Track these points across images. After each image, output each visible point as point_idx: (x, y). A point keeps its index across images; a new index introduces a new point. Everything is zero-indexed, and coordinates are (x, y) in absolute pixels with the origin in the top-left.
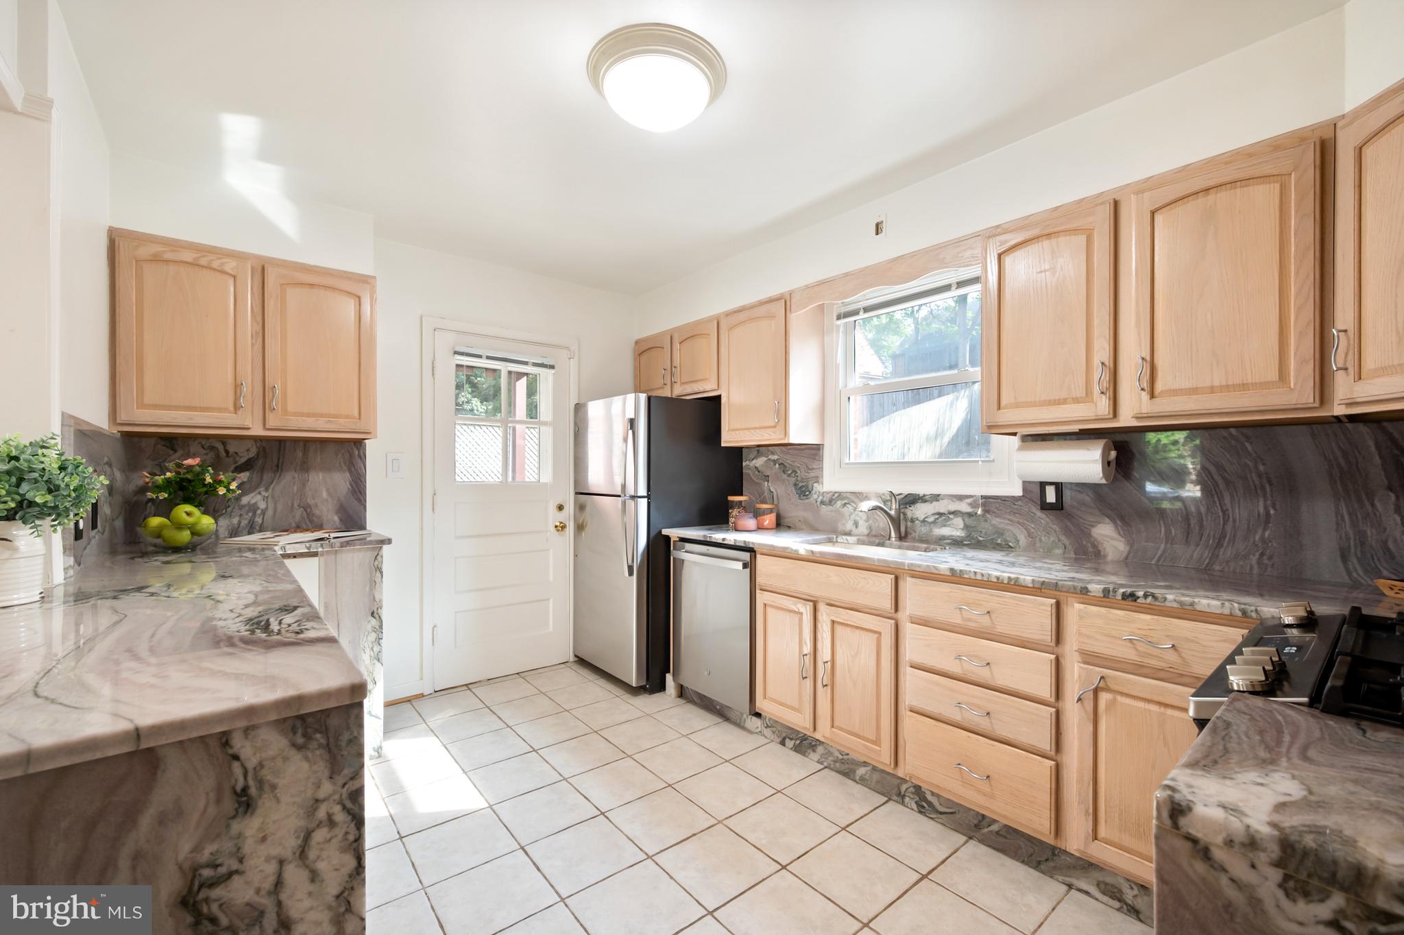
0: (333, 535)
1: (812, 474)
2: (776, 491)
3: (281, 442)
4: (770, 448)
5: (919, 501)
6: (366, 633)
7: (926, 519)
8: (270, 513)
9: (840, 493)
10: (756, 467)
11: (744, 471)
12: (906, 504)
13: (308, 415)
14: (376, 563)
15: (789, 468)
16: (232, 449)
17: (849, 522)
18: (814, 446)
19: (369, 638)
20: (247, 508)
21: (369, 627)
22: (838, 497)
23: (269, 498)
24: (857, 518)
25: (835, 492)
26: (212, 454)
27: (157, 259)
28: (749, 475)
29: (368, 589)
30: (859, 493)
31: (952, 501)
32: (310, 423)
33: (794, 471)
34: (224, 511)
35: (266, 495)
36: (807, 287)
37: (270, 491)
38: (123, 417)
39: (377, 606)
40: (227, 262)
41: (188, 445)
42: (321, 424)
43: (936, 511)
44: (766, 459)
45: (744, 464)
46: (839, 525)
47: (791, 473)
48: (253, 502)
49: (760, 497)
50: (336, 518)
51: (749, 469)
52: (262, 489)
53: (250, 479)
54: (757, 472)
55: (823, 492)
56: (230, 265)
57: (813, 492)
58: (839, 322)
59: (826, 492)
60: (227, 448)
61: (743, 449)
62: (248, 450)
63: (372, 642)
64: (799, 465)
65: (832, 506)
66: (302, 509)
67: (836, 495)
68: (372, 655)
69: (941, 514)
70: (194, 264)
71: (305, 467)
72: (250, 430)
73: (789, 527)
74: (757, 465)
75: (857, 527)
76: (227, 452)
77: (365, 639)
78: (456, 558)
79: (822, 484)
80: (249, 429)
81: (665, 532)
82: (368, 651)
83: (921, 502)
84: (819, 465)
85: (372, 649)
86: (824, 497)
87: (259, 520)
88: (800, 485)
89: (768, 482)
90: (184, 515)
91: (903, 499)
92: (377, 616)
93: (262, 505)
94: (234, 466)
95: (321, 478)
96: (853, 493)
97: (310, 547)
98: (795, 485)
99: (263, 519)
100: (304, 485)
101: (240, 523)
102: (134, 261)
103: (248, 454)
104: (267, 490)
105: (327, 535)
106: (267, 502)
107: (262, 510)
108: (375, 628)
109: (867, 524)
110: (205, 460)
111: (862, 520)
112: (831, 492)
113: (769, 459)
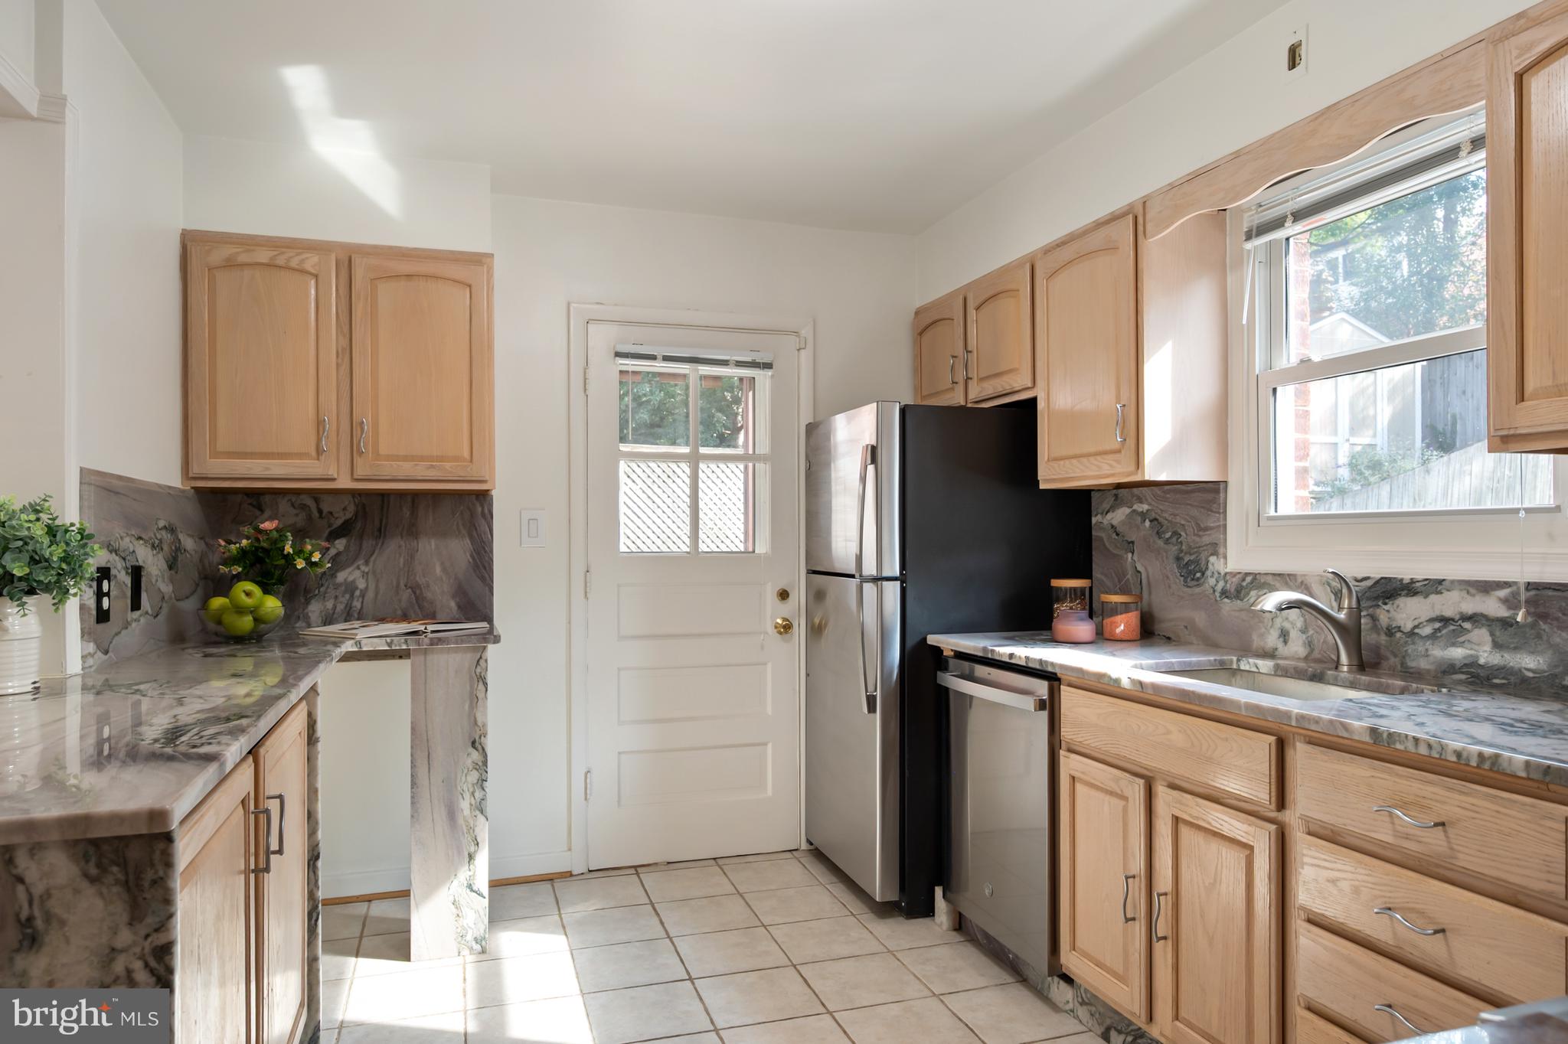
0: (431, 628)
1: (1206, 540)
2: (1146, 569)
3: (384, 495)
4: (1135, 490)
5: (1404, 593)
6: (466, 771)
7: (1416, 631)
8: (370, 595)
9: (1255, 576)
10: (1113, 526)
11: (1094, 533)
12: (1377, 598)
13: (406, 458)
14: (478, 670)
15: (1168, 528)
16: (326, 509)
17: (1272, 631)
18: (1210, 485)
19: (469, 779)
20: (343, 588)
21: (469, 762)
22: (1252, 582)
23: (370, 574)
24: (1287, 625)
25: (1247, 574)
26: (303, 515)
27: (230, 264)
28: (1101, 539)
29: (467, 707)
30: (1289, 575)
31: (1468, 592)
32: (406, 469)
33: (1176, 534)
34: (317, 592)
35: (366, 570)
36: (1172, 187)
37: (371, 564)
38: (195, 470)
39: (479, 732)
40: (307, 258)
41: (277, 504)
42: (420, 470)
43: (1437, 613)
44: (1127, 511)
45: (1094, 520)
46: (1255, 637)
47: (1171, 537)
48: (351, 579)
49: (1120, 582)
50: (453, 604)
51: (1103, 529)
52: (361, 562)
53: (347, 547)
54: (1114, 535)
55: (1226, 574)
56: (311, 262)
57: (1208, 573)
58: (1249, 246)
59: (1231, 573)
60: (321, 506)
61: (1092, 493)
62: (345, 509)
63: (473, 785)
64: (1183, 522)
65: (1242, 600)
66: (410, 590)
67: (1249, 579)
68: (473, 802)
69: (1445, 621)
70: (270, 265)
71: (412, 531)
72: (336, 482)
73: (1169, 638)
74: (1115, 523)
75: (1285, 642)
76: (320, 511)
77: (463, 778)
78: (619, 669)
79: (1225, 557)
80: (334, 480)
81: (933, 639)
82: (467, 795)
83: (1407, 595)
84: (1219, 520)
85: (473, 794)
86: (1226, 582)
87: (357, 604)
88: (1187, 559)
89: (1133, 553)
90: (243, 596)
91: (1370, 588)
92: (480, 748)
93: (361, 584)
94: (329, 530)
95: (433, 547)
96: (1279, 575)
98: (1178, 559)
99: (362, 602)
100: (412, 557)
101: (335, 607)
102: (206, 269)
103: (345, 514)
104: (367, 563)
105: (422, 628)
106: (367, 580)
107: (361, 590)
108: (477, 764)
109: (1304, 636)
110: (295, 523)
111: (1296, 629)
112: (1240, 573)
113: (1134, 511)
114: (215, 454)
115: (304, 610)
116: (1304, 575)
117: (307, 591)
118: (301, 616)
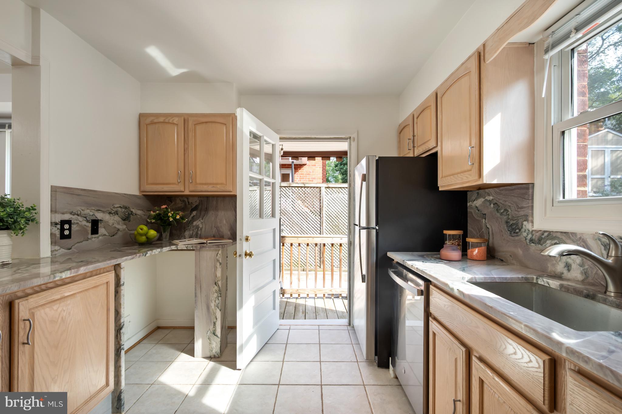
0: (209, 242)
1: (522, 213)
2: (491, 227)
3: (207, 197)
4: (487, 190)
6: (213, 293)
8: (203, 230)
9: (550, 233)
10: (476, 207)
11: (468, 210)
13: (205, 184)
14: (217, 258)
15: (502, 207)
16: (190, 201)
17: (560, 263)
18: (524, 186)
19: (214, 296)
20: (195, 227)
21: (214, 290)
22: (548, 236)
23: (203, 223)
24: (569, 263)
25: (545, 231)
27: (152, 123)
28: (471, 213)
29: (213, 270)
30: (574, 234)
32: (205, 188)
33: (506, 210)
34: (187, 228)
35: (202, 221)
37: (204, 220)
39: (217, 280)
40: (175, 119)
41: (176, 200)
42: (210, 188)
44: (483, 200)
45: (468, 204)
46: (549, 265)
47: (503, 212)
48: (197, 224)
49: (479, 232)
51: (472, 208)
52: (201, 219)
53: (196, 214)
54: (477, 211)
55: (532, 231)
56: (176, 120)
57: (523, 230)
58: (547, 57)
59: (535, 230)
60: (189, 201)
61: (468, 192)
62: (196, 202)
63: (215, 298)
64: (509, 204)
65: (541, 245)
66: (215, 228)
67: (546, 234)
68: (215, 304)
70: (164, 122)
71: (216, 209)
73: (502, 260)
74: (477, 205)
75: (569, 270)
76: (189, 202)
77: (212, 296)
79: (532, 222)
80: (183, 192)
81: (390, 254)
82: (213, 302)
84: (528, 203)
85: (215, 301)
86: (533, 235)
87: (199, 232)
88: (511, 222)
89: (485, 219)
90: (140, 230)
92: (218, 285)
93: (201, 226)
94: (191, 208)
95: (223, 214)
96: (565, 233)
97: (188, 247)
98: (507, 222)
99: (201, 232)
100: (216, 217)
101: (193, 233)
102: (145, 125)
103: (196, 203)
104: (202, 219)
105: (205, 242)
106: (202, 225)
107: (201, 228)
108: (217, 291)
109: (582, 269)
110: (181, 206)
111: (576, 264)
112: (540, 231)
113: (486, 200)
114: (148, 184)
115: (184, 234)
116: (582, 234)
117: (184, 228)
118: (183, 236)
